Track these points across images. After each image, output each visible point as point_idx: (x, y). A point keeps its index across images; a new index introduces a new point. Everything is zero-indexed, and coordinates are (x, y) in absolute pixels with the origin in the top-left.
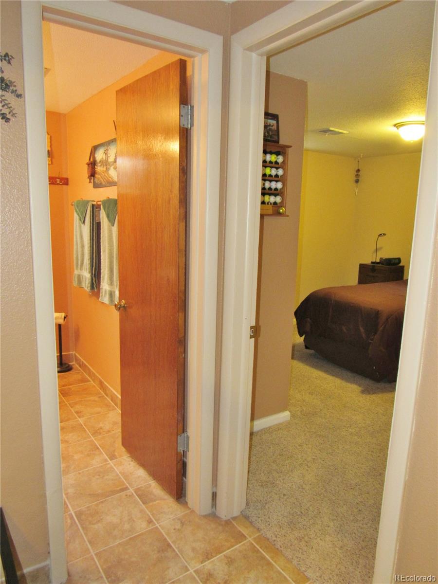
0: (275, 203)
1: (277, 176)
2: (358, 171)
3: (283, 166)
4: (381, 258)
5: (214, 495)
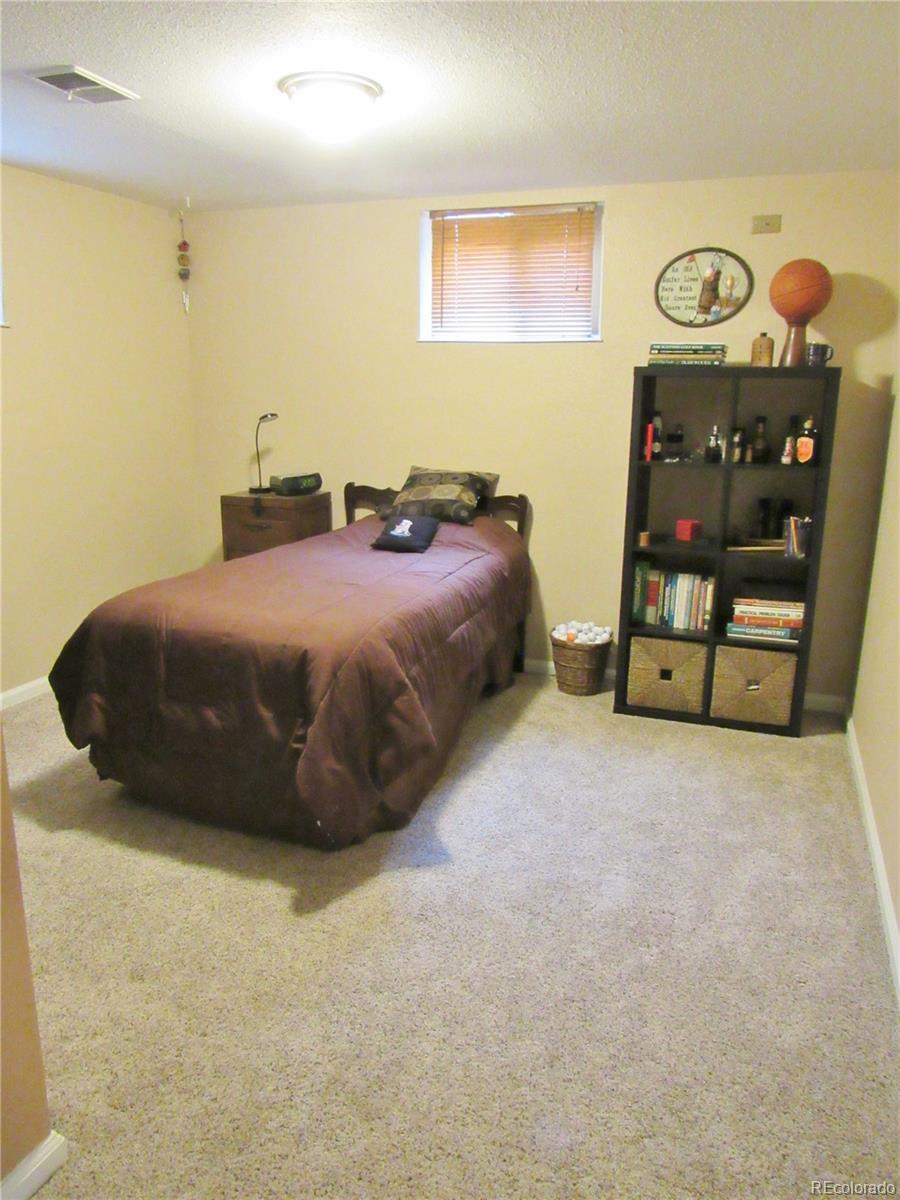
2: (184, 246)
4: (273, 479)
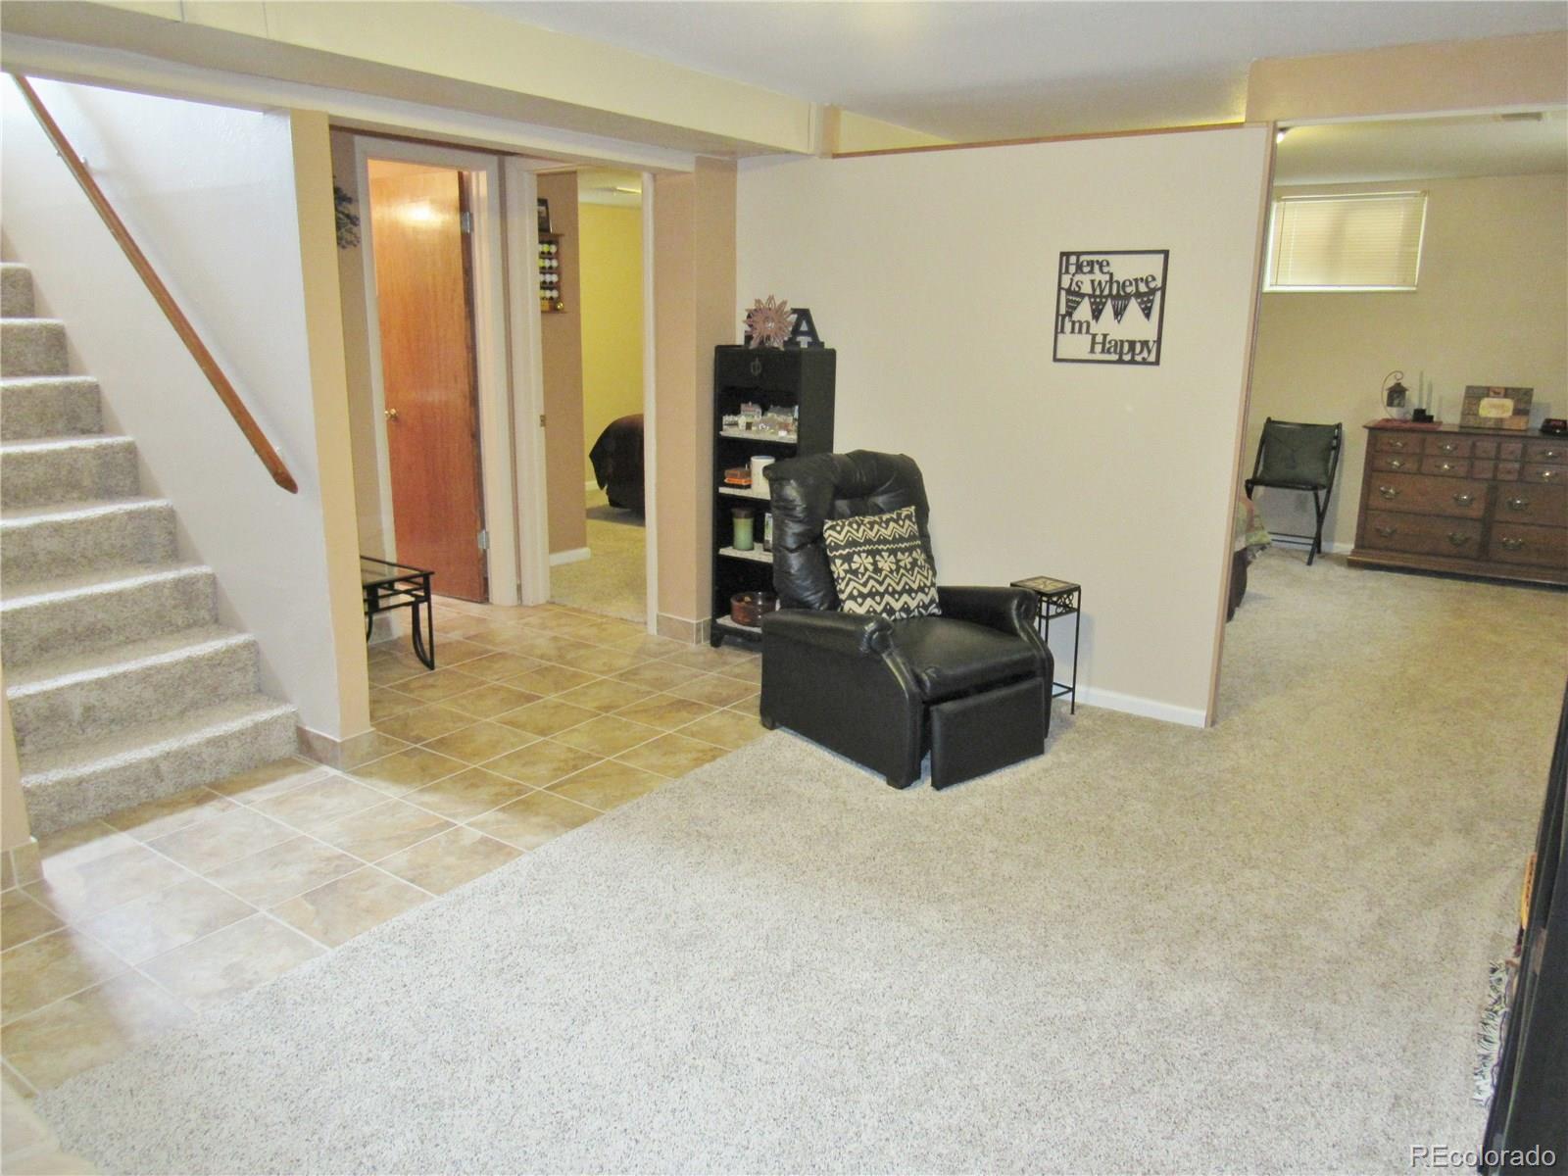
0: (551, 298)
1: (551, 268)
3: (557, 256)
5: (519, 588)
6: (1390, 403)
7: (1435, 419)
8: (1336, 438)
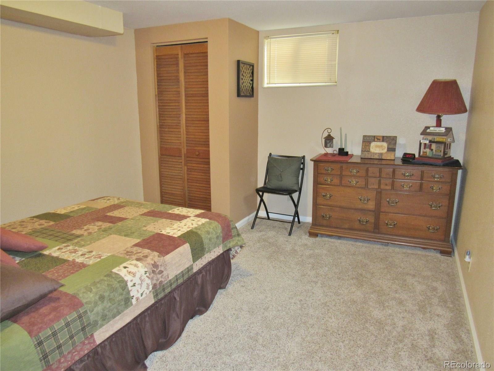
6: (326, 146)
7: (349, 153)
8: (302, 163)
